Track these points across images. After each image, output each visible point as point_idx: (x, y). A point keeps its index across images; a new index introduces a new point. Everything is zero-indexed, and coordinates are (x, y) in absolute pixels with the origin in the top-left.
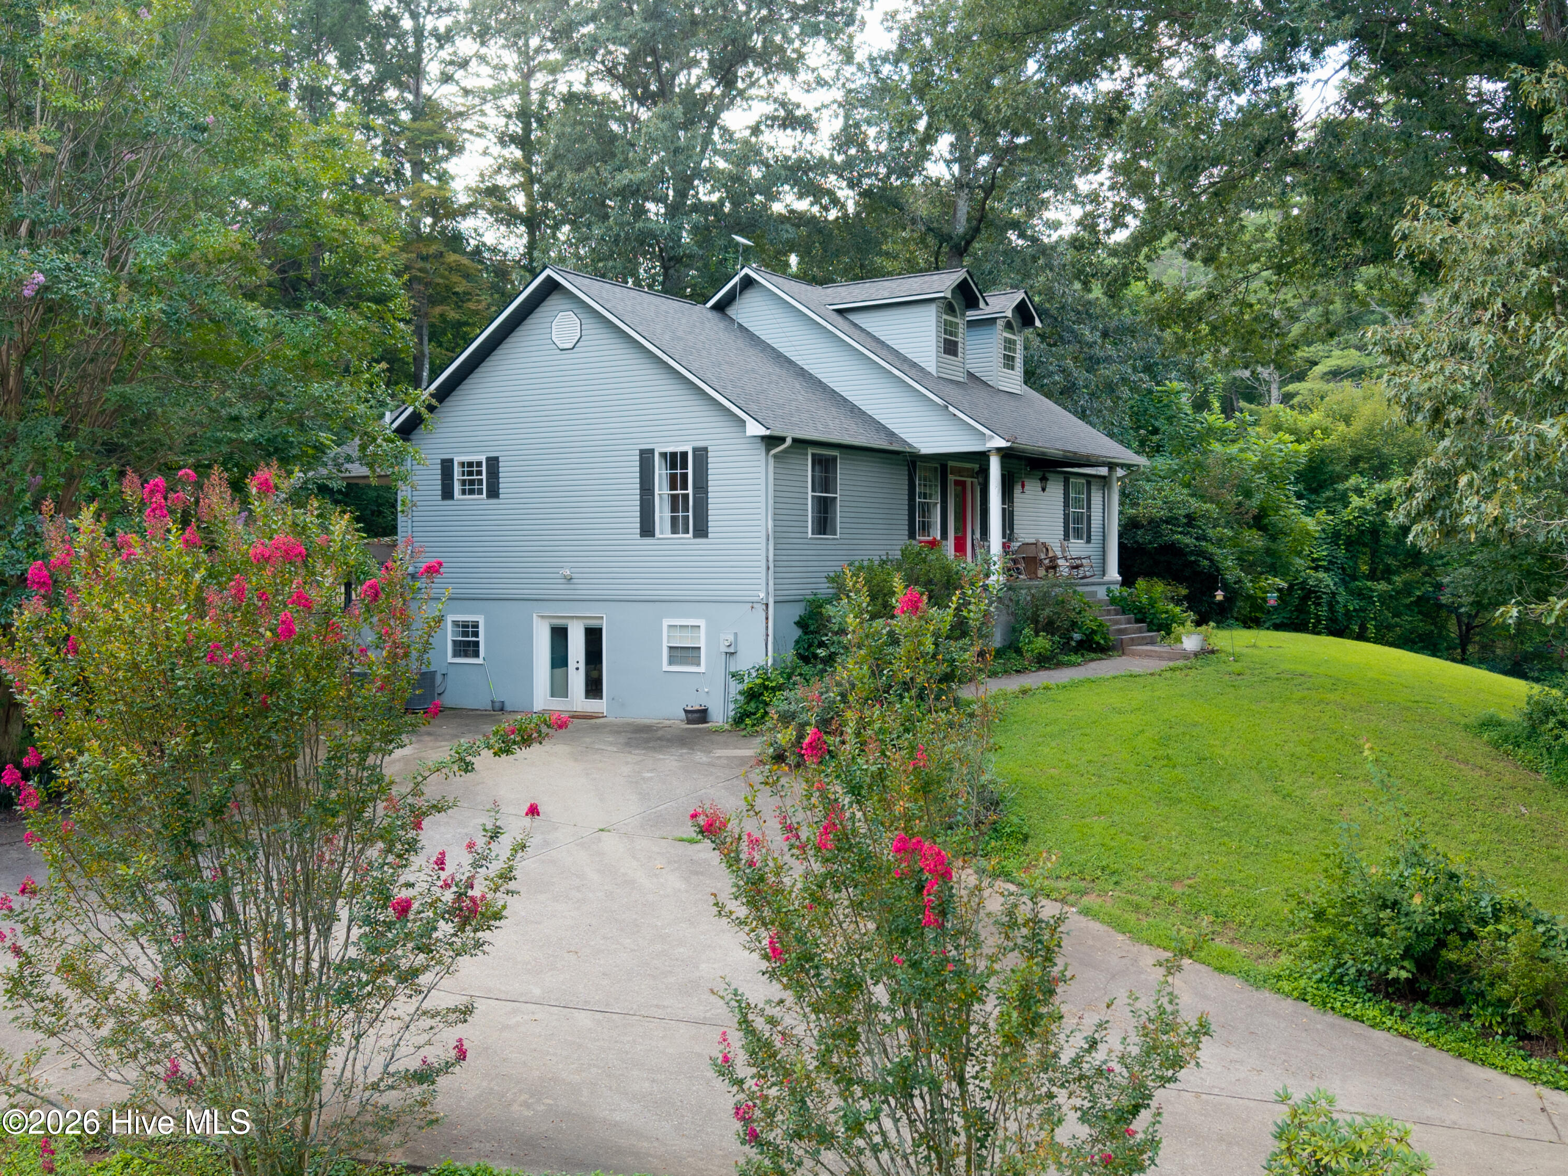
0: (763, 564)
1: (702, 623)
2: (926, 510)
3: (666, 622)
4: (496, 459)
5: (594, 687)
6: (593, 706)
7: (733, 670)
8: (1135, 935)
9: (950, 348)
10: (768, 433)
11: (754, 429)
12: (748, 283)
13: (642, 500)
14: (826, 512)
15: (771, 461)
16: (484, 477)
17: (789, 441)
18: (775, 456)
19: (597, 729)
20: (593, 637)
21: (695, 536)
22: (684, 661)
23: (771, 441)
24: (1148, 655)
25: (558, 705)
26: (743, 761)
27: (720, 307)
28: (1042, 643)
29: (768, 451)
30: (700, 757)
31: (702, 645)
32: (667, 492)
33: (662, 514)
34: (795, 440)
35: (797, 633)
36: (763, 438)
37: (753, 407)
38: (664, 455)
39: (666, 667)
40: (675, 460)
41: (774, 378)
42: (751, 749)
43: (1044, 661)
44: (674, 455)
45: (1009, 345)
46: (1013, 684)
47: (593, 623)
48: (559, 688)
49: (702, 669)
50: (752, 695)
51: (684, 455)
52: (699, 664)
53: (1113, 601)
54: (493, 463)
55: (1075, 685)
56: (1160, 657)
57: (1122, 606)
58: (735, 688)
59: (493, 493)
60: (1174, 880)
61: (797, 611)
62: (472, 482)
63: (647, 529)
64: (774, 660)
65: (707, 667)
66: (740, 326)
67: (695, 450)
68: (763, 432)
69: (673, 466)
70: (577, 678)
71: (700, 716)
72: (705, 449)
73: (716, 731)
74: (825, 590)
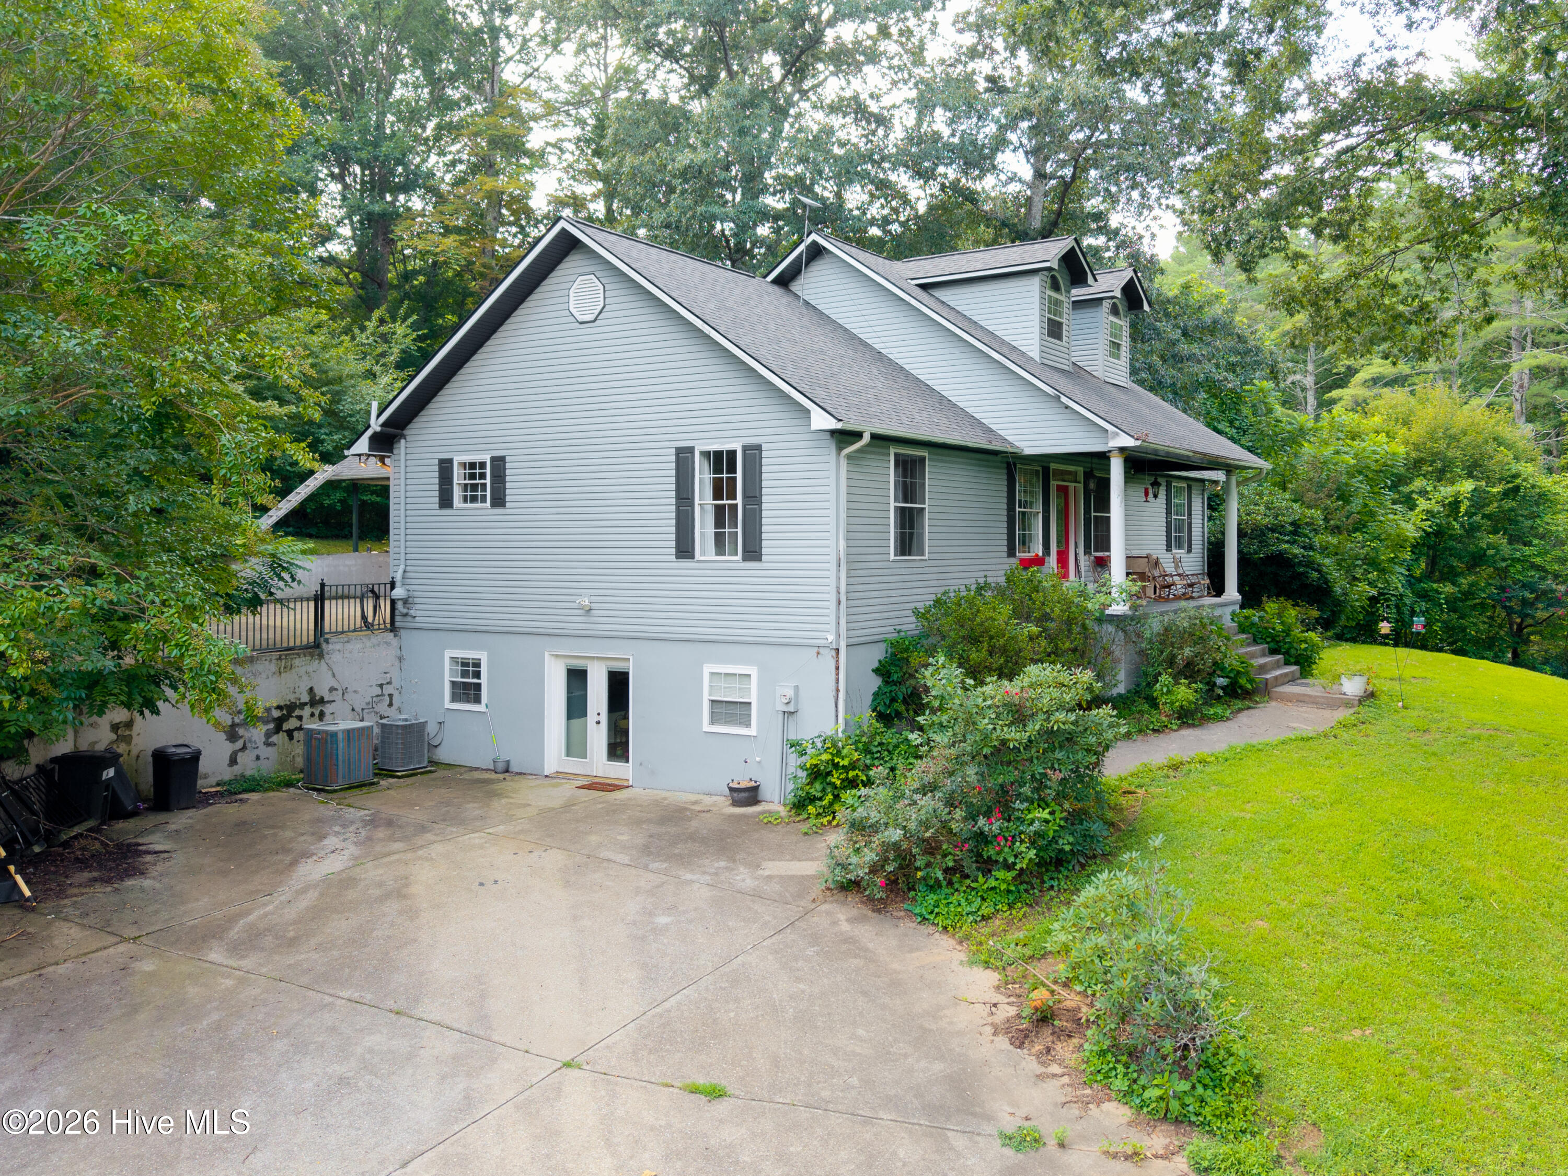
0: (833, 597)
1: (753, 671)
2: (1027, 520)
3: (707, 669)
4: (502, 459)
5: (619, 747)
6: (617, 770)
7: (792, 737)
10: (839, 426)
11: (821, 421)
12: (816, 252)
13: (678, 512)
14: (912, 527)
15: (844, 463)
16: (488, 481)
17: (866, 438)
18: (849, 457)
20: (618, 685)
21: (745, 559)
22: (730, 720)
23: (843, 437)
24: (1301, 700)
25: (573, 765)
26: (803, 881)
27: (783, 282)
28: (1184, 693)
29: (840, 449)
30: (744, 878)
31: (753, 699)
32: (709, 501)
33: (704, 529)
34: (874, 437)
35: (876, 682)
36: (833, 432)
37: (819, 394)
38: (706, 454)
39: (707, 727)
40: (721, 461)
41: (848, 361)
43: (1186, 716)
44: (718, 455)
45: (1115, 330)
47: (618, 666)
48: (576, 746)
49: (752, 731)
50: (817, 774)
51: (732, 454)
52: (748, 725)
53: (1240, 627)
54: (499, 463)
57: (1253, 633)
58: (795, 760)
59: (499, 501)
61: (876, 655)
62: (474, 487)
63: (685, 549)
64: (847, 723)
65: (758, 731)
66: (807, 303)
67: (745, 448)
68: (833, 424)
69: (717, 469)
70: (597, 735)
71: (749, 795)
72: (759, 448)
73: (769, 823)
74: (910, 625)
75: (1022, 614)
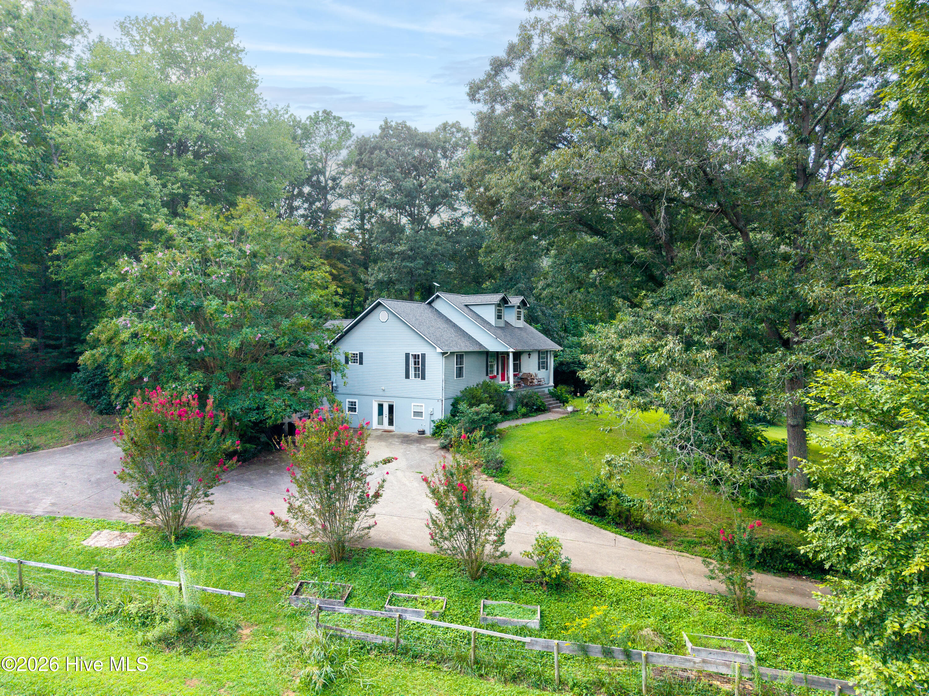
0: (441, 388)
1: (423, 405)
2: (492, 366)
3: (413, 404)
5: (391, 422)
6: (391, 428)
7: (432, 419)
8: (531, 498)
9: (499, 317)
10: (443, 351)
11: (439, 350)
12: (438, 297)
13: (406, 368)
14: (460, 371)
16: (358, 358)
17: (449, 353)
18: (445, 357)
19: (393, 436)
20: (391, 408)
21: (421, 379)
22: (418, 416)
23: (443, 354)
24: (557, 412)
25: (380, 427)
26: (435, 448)
27: (430, 303)
28: (524, 410)
30: (423, 446)
31: (423, 411)
32: (413, 365)
33: (412, 372)
34: (451, 352)
35: (451, 408)
36: (441, 353)
37: (439, 343)
38: (412, 355)
39: (412, 417)
40: (416, 357)
42: (437, 444)
43: (525, 416)
44: (415, 355)
45: (519, 313)
46: (513, 423)
47: (391, 403)
48: (380, 422)
50: (438, 427)
51: (419, 355)
52: (422, 417)
53: (550, 393)
54: (361, 354)
55: (532, 424)
56: (560, 413)
57: (553, 395)
58: (433, 425)
59: (361, 363)
60: (545, 484)
61: (451, 401)
62: (354, 360)
63: (407, 376)
64: (444, 417)
65: (425, 418)
66: (436, 310)
67: (422, 354)
68: (441, 351)
70: (386, 420)
71: (422, 432)
72: (425, 355)
73: (427, 438)
74: (459, 394)
75: (485, 392)
